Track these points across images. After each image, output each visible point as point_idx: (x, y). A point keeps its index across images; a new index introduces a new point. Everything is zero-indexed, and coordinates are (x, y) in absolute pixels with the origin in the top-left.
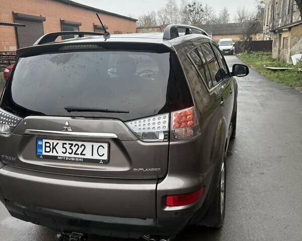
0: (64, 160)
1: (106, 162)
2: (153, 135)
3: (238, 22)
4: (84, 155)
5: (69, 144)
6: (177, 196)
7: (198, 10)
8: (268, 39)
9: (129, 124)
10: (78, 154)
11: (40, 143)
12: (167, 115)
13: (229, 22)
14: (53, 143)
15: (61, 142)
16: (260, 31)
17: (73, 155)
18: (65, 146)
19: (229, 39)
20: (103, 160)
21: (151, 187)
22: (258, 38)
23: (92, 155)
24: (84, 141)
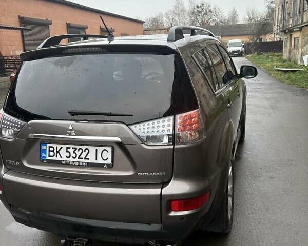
0: (68, 164)
1: (110, 167)
2: (158, 139)
3: (247, 22)
4: (88, 159)
5: (73, 148)
6: (183, 201)
7: (206, 11)
8: (278, 40)
9: (133, 127)
10: (82, 158)
11: (43, 147)
12: (172, 118)
13: (238, 23)
14: (57, 147)
15: (65, 146)
16: (271, 32)
17: (77, 160)
18: (69, 150)
19: (238, 40)
20: (107, 165)
21: (156, 191)
22: (268, 38)
23: (96, 159)
24: (88, 145)
